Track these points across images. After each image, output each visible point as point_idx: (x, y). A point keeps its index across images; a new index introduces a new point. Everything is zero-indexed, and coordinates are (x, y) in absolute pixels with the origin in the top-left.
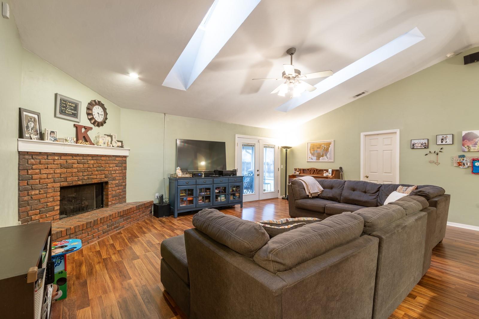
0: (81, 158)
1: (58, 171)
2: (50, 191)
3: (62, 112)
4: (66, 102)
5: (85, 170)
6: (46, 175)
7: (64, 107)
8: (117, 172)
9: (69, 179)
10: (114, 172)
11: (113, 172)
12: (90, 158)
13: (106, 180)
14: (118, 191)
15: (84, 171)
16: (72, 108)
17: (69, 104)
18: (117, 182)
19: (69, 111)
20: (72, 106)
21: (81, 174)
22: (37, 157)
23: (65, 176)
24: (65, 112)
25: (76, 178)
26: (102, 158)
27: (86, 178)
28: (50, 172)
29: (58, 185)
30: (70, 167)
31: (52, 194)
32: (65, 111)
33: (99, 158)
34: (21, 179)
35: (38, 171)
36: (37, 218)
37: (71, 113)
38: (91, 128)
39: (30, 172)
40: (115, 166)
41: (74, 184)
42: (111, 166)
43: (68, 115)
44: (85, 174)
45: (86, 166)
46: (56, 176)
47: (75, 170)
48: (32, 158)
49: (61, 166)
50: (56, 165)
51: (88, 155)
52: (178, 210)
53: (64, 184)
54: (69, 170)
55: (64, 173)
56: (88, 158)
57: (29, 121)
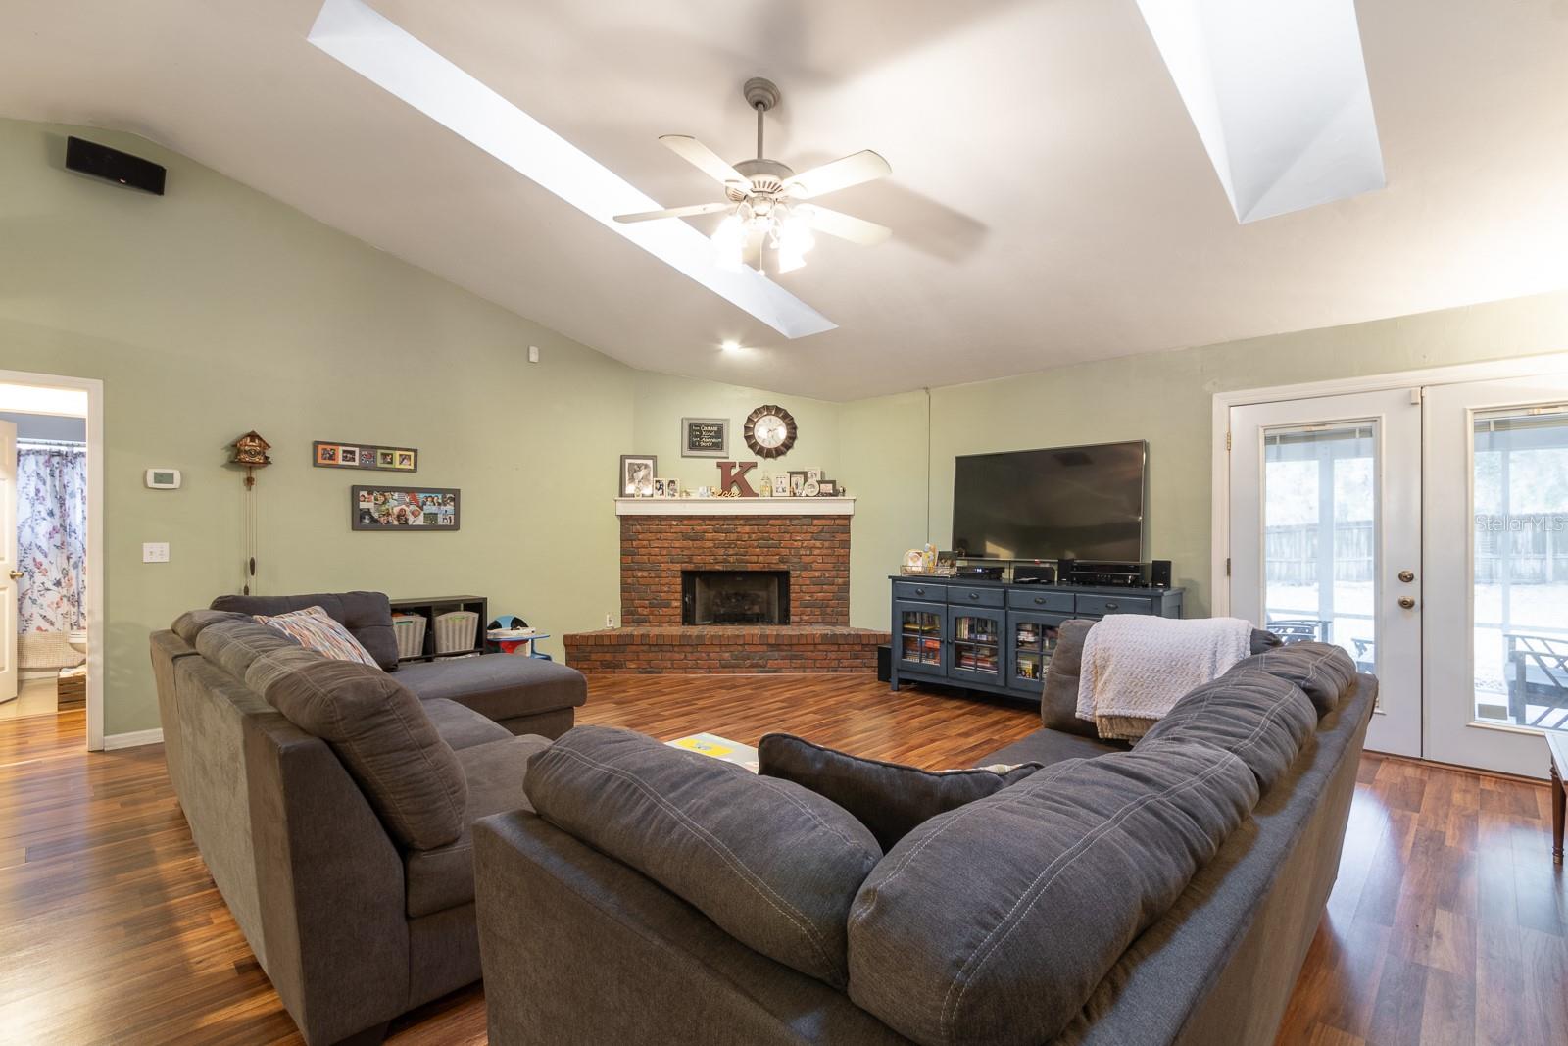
0: (721, 522)
1: (677, 544)
2: (664, 574)
3: (693, 446)
4: (700, 427)
5: (731, 544)
6: (658, 549)
7: (696, 437)
8: (817, 552)
9: (697, 559)
10: (808, 552)
11: (802, 552)
12: (741, 522)
13: (783, 567)
14: (820, 594)
15: (727, 546)
16: (713, 434)
17: (705, 429)
18: (817, 574)
19: (706, 441)
20: (712, 432)
21: (722, 551)
22: (645, 522)
23: (690, 554)
24: (699, 445)
25: (710, 559)
26: (771, 522)
27: (731, 559)
28: (664, 546)
29: (678, 567)
30: (698, 538)
31: (667, 581)
32: (699, 442)
33: (765, 522)
34: (624, 553)
35: (645, 543)
36: (645, 613)
37: (711, 444)
38: (754, 465)
39: (634, 543)
40: (809, 538)
41: (708, 568)
42: (798, 538)
43: (707, 448)
44: (731, 552)
45: (733, 537)
46: (674, 552)
47: (711, 544)
48: (639, 525)
49: (685, 537)
50: (675, 535)
51: (737, 517)
52: (898, 670)
53: (688, 566)
54: (698, 544)
55: (689, 548)
56: (738, 522)
57: (635, 471)
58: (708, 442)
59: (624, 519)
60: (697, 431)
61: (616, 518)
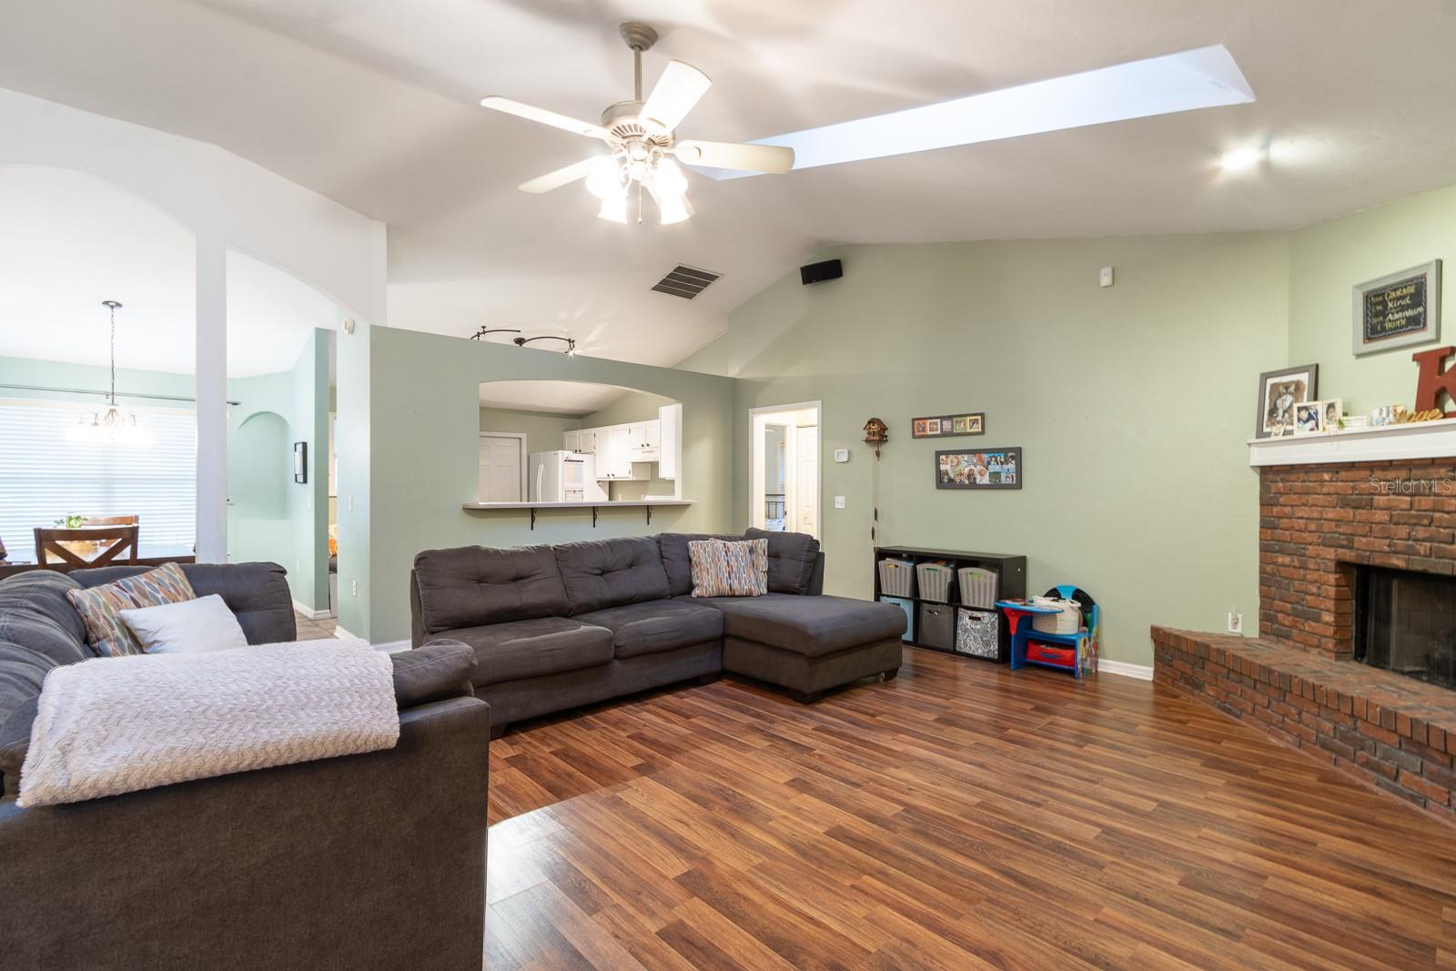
1: (1331, 514)
2: (1312, 564)
3: (1373, 333)
4: (1383, 295)
5: (1419, 517)
6: (1304, 521)
7: (1377, 314)
9: (1360, 542)
15: (1414, 521)
16: (1407, 301)
17: (1393, 295)
20: (1402, 298)
21: (1403, 531)
22: (1288, 477)
23: (1349, 532)
24: (1384, 329)
25: (1383, 545)
28: (1311, 516)
29: (1331, 554)
30: (1364, 504)
31: (1317, 576)
32: (1382, 323)
34: (1266, 525)
35: (1287, 510)
36: (1286, 623)
37: (1403, 322)
43: (1397, 331)
44: (1421, 532)
45: (1426, 502)
46: (1326, 527)
47: (1382, 516)
48: (1282, 480)
50: (1328, 498)
51: (1433, 462)
53: (1345, 554)
54: (1362, 514)
55: (1348, 522)
56: (1433, 472)
57: (1280, 396)
58: (1396, 317)
59: (1266, 472)
60: (1378, 303)
61: (1251, 471)
